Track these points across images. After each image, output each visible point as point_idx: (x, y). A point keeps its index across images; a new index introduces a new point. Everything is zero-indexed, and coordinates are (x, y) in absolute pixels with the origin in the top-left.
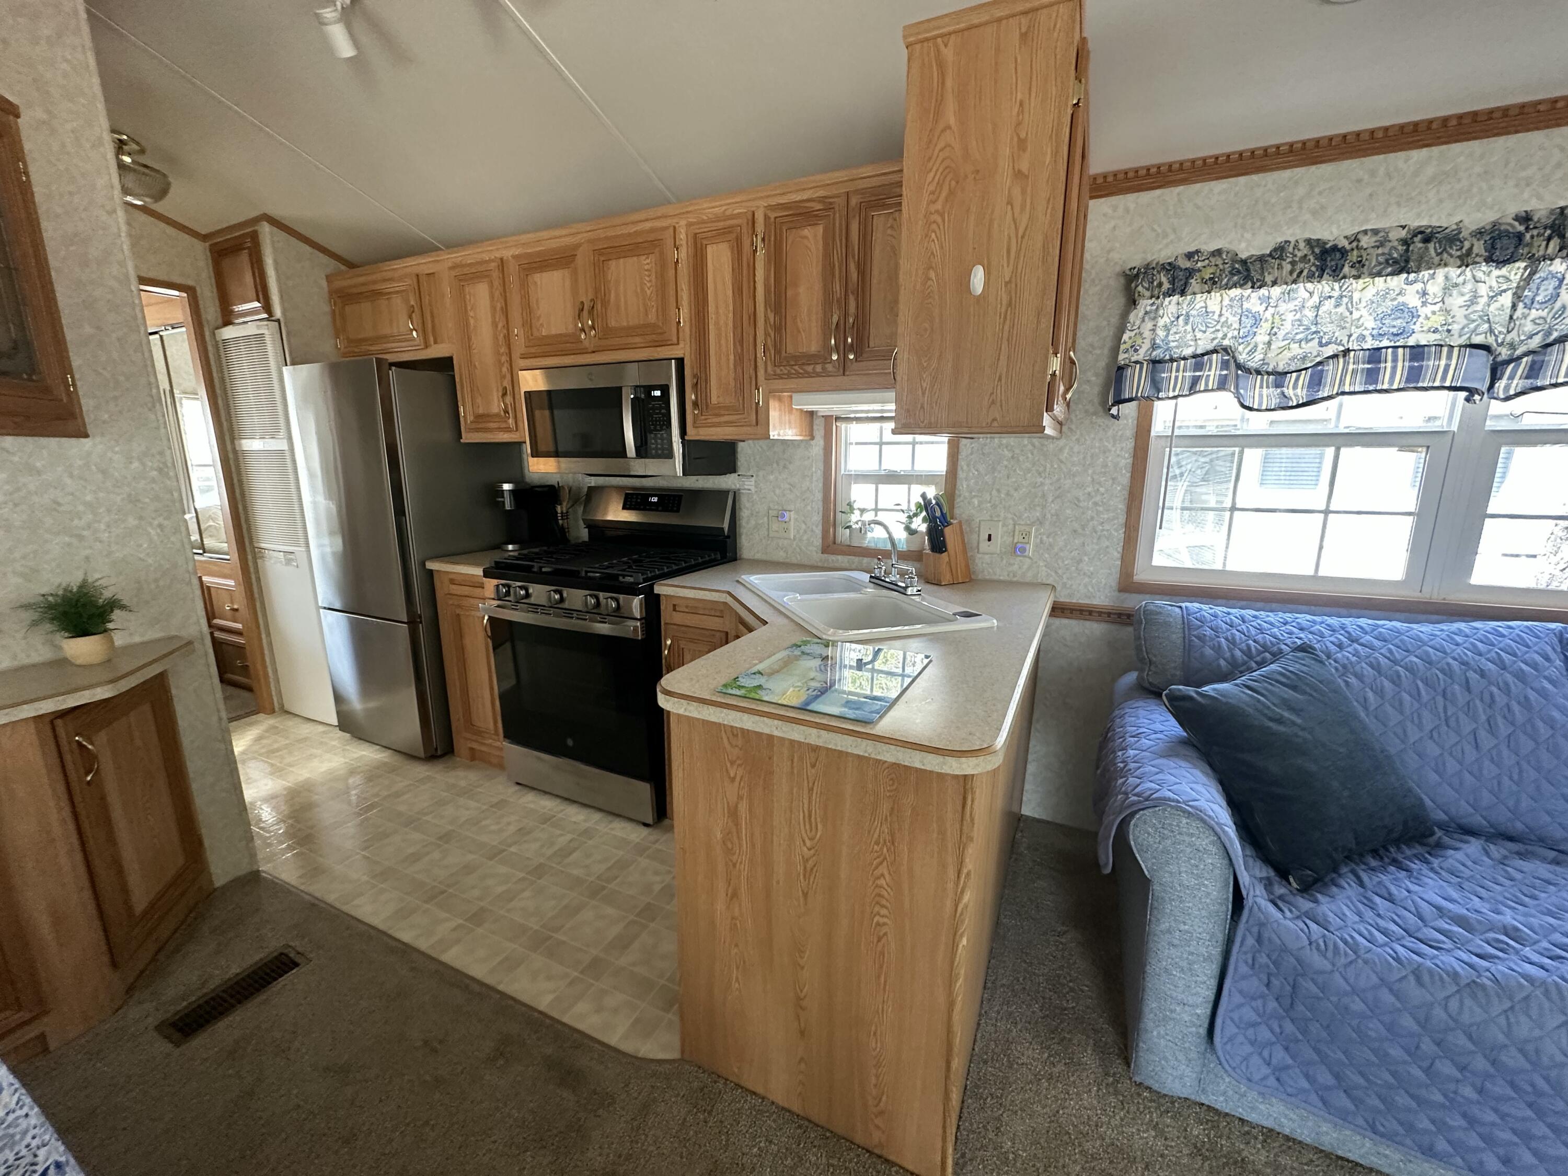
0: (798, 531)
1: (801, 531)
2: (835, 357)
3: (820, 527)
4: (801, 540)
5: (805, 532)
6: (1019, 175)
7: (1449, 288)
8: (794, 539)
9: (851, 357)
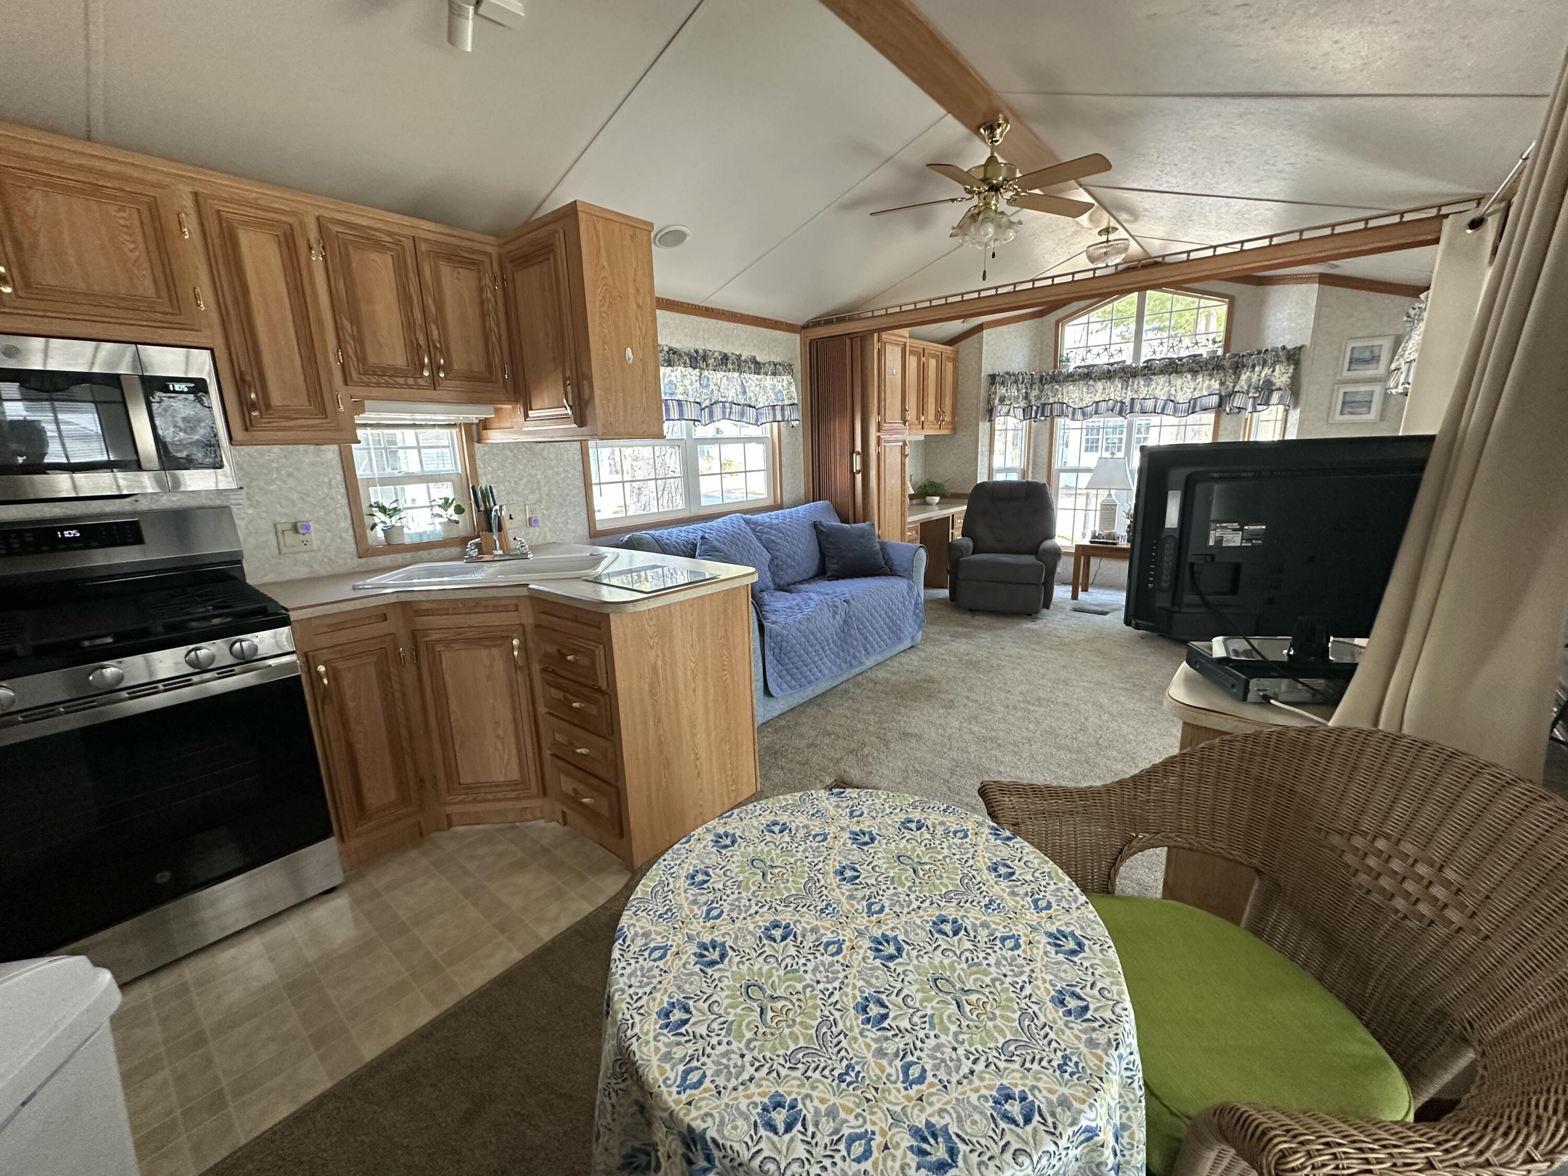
0: (323, 542)
1: (328, 541)
2: (426, 374)
3: (351, 532)
4: (327, 550)
5: (332, 540)
6: (638, 305)
7: (684, 376)
8: (319, 550)
9: (442, 375)
